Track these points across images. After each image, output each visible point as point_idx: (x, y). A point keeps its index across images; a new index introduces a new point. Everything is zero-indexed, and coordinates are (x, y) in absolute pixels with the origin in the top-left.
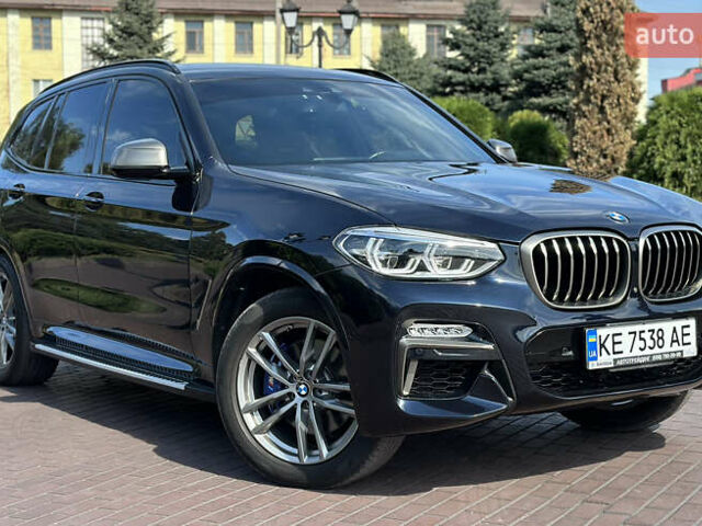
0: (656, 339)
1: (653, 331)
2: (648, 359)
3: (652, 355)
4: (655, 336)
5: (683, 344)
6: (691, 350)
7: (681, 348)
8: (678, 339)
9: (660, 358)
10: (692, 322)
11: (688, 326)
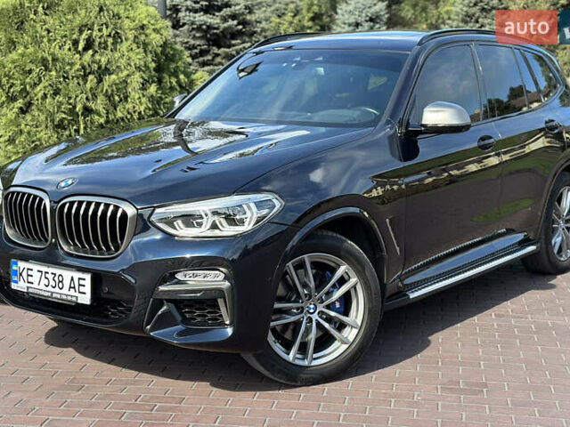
0: (57, 281)
1: (55, 274)
2: (49, 294)
3: (52, 293)
4: (56, 279)
5: (80, 292)
6: (86, 299)
7: (77, 294)
8: (75, 287)
9: (58, 296)
10: (88, 277)
11: (84, 279)
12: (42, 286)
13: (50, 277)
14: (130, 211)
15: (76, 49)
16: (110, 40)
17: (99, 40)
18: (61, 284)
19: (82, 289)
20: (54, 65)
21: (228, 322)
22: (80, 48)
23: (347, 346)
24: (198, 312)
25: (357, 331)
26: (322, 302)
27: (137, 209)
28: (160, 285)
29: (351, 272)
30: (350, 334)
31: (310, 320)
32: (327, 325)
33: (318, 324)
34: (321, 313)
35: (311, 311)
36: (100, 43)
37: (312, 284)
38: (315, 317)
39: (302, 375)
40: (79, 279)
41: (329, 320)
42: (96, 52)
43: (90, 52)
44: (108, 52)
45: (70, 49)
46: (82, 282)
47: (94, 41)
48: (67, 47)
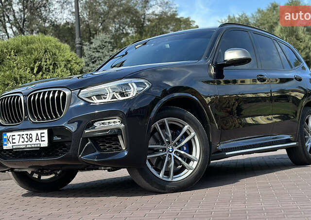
0: (29, 138)
1: (28, 134)
2: (25, 146)
4: (28, 137)
5: (41, 141)
6: (45, 144)
7: (40, 142)
8: (39, 138)
9: (30, 146)
10: (46, 131)
11: (44, 133)
12: (21, 143)
13: (25, 136)
14: (68, 93)
15: (33, 72)
16: (51, 67)
17: (45, 67)
18: (31, 139)
19: (43, 139)
20: (21, 80)
21: (124, 149)
22: (35, 72)
23: (192, 171)
24: (108, 145)
25: (197, 162)
26: (176, 146)
27: (71, 91)
28: (86, 129)
29: (191, 130)
30: (193, 165)
31: (170, 156)
32: (180, 159)
33: (175, 158)
34: (176, 152)
35: (171, 151)
36: (46, 69)
37: (170, 135)
38: (173, 154)
39: (168, 186)
40: (41, 133)
41: (181, 156)
42: (44, 73)
43: (41, 73)
44: (51, 73)
45: (29, 72)
46: (42, 135)
47: (42, 67)
48: (28, 71)
